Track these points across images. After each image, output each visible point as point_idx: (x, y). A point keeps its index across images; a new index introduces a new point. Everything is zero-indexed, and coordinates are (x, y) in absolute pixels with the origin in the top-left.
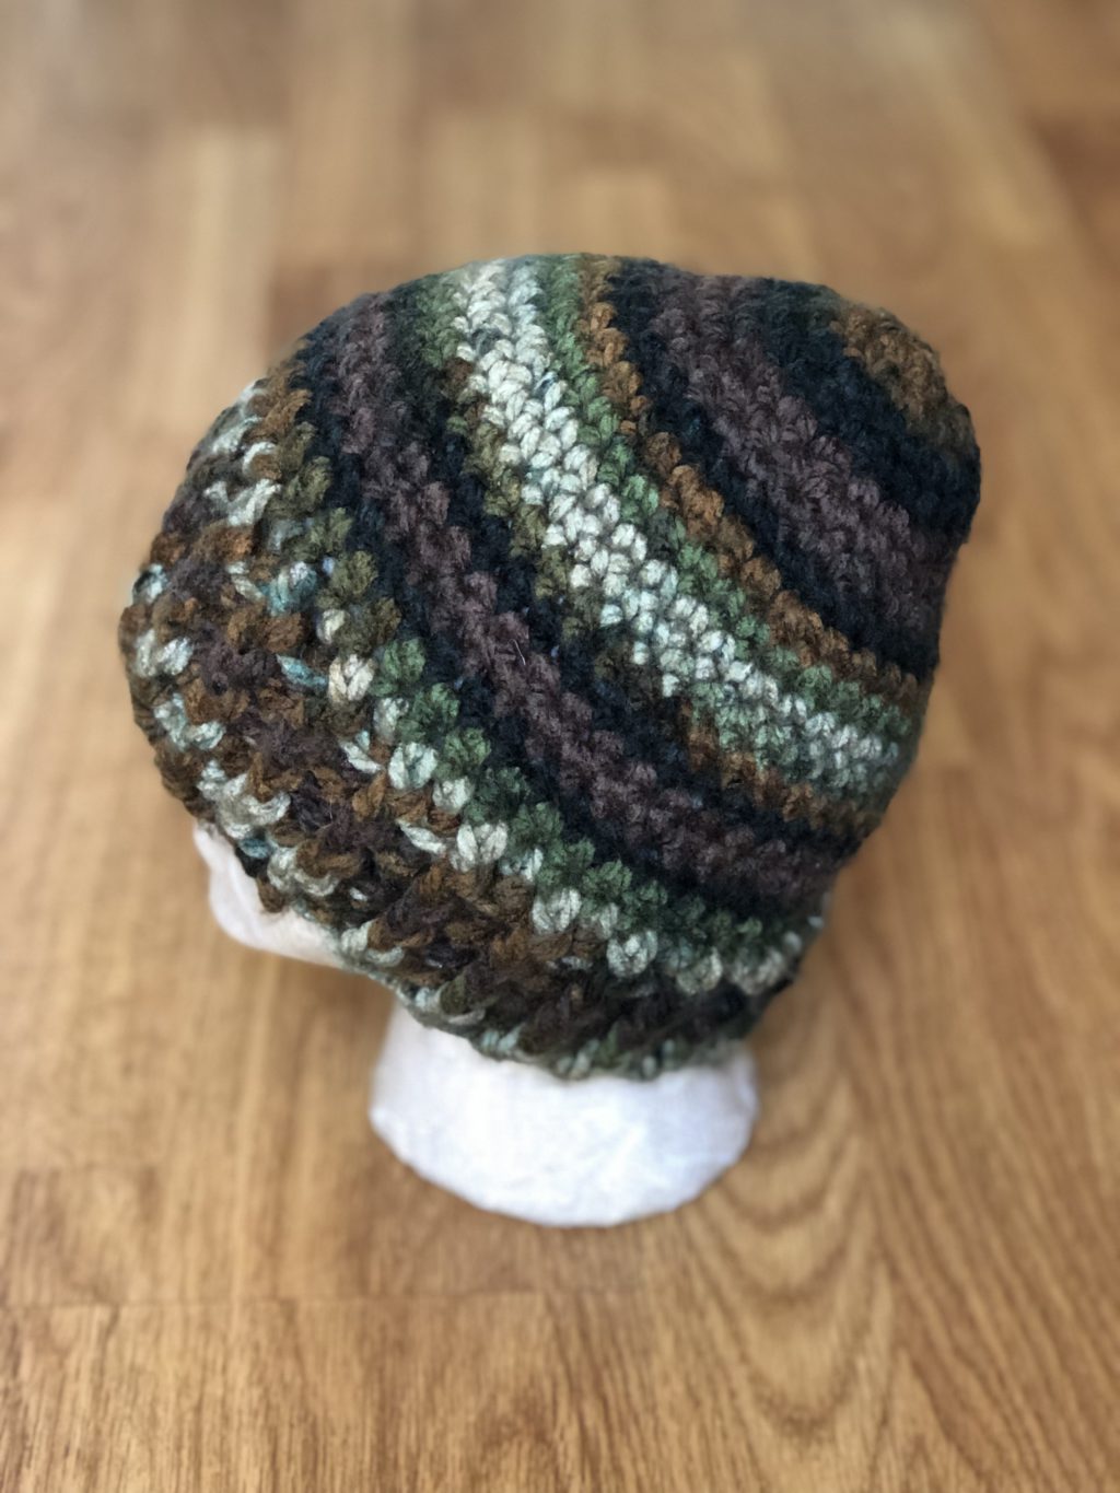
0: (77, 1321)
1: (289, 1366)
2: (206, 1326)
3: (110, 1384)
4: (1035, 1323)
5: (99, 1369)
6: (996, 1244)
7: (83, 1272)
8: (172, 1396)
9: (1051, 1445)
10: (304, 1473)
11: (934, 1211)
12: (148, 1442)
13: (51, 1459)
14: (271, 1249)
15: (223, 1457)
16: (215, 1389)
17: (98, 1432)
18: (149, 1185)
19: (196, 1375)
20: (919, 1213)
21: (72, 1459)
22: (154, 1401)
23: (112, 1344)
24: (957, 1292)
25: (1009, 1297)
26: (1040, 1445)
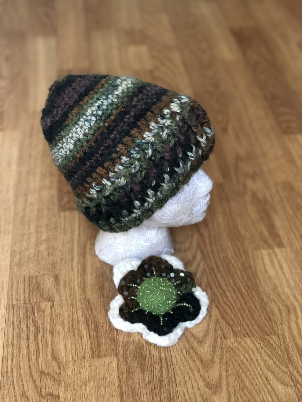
0: (45, 305)
1: (90, 312)
2: (72, 305)
3: (54, 317)
4: (240, 296)
5: (51, 314)
6: (231, 281)
7: (45, 296)
8: (67, 319)
9: (243, 319)
10: (95, 332)
11: (219, 276)
12: (63, 327)
13: (44, 332)
14: (83, 289)
15: (79, 330)
16: (75, 317)
17: (53, 326)
18: (56, 277)
19: (71, 315)
20: (216, 277)
21: (48, 332)
22: (63, 320)
23: (53, 309)
24: (224, 291)
25: (234, 291)
26: (241, 319)
